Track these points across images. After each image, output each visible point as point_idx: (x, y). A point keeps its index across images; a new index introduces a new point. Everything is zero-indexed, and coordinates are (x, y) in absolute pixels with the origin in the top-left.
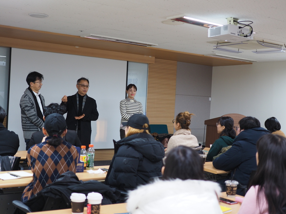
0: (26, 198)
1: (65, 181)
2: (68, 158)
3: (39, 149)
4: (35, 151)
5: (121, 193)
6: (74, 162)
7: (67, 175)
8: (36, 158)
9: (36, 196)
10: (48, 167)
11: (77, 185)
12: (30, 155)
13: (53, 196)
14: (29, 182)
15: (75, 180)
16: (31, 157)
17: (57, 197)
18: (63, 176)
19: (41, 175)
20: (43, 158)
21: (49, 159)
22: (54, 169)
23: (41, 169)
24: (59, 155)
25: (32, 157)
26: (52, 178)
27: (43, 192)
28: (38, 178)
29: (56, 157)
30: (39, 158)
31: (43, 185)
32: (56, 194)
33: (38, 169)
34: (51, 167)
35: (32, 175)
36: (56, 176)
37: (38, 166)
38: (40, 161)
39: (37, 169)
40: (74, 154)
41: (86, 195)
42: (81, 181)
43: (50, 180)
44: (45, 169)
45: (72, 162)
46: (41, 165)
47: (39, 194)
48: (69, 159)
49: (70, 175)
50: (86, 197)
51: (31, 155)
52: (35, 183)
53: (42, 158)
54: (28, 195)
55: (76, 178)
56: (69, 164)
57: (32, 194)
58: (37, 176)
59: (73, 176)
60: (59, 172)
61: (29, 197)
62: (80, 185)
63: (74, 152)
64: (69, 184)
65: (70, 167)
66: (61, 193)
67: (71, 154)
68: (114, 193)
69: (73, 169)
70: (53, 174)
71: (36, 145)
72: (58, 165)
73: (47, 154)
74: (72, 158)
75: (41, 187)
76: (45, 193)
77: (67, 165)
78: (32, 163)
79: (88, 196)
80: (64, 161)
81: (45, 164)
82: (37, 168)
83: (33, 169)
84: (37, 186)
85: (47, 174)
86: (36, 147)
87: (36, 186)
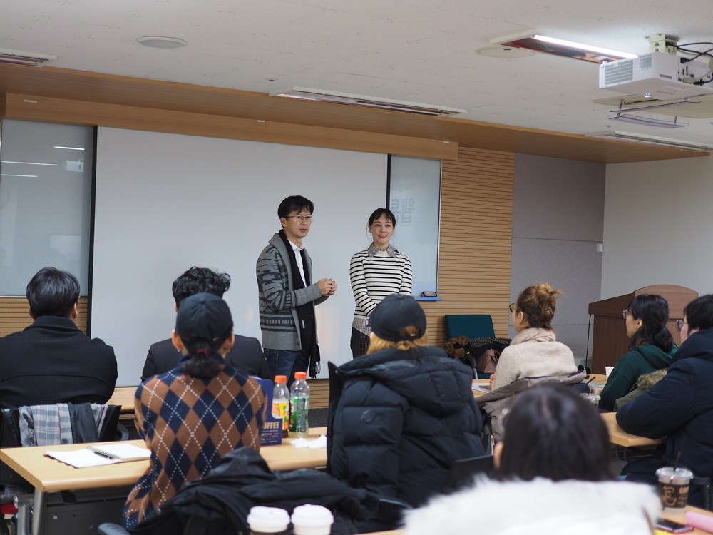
0: (134, 515)
1: (234, 473)
2: (239, 411)
3: (165, 388)
4: (153, 393)
6: (254, 420)
7: (239, 457)
8: (158, 412)
9: (159, 514)
10: (189, 434)
11: (268, 483)
12: (140, 402)
13: (203, 513)
14: (141, 474)
15: (259, 471)
16: (144, 409)
17: (214, 515)
18: (227, 460)
19: (169, 456)
20: (174, 412)
21: (191, 413)
22: (205, 439)
23: (171, 441)
24: (217, 402)
25: (147, 408)
26: (200, 464)
27: (176, 502)
28: (163, 464)
29: (209, 409)
30: (165, 411)
31: (177, 482)
32: (210, 509)
33: (163, 440)
34: (196, 434)
36: (208, 458)
37: (163, 433)
38: (167, 421)
39: (161, 441)
40: (255, 398)
41: (290, 513)
42: (275, 471)
43: (193, 469)
44: (179, 440)
45: (249, 421)
46: (171, 431)
48: (242, 413)
49: (246, 458)
50: (288, 517)
51: (145, 403)
52: (157, 477)
53: (172, 411)
54: (137, 507)
55: (263, 464)
56: (241, 427)
57: (150, 506)
58: (161, 460)
59: (254, 459)
60: (217, 448)
61: (140, 513)
62: (273, 483)
63: (254, 392)
64: (244, 480)
65: (245, 433)
66: (223, 505)
67: (248, 400)
68: (363, 502)
69: (254, 439)
70: (201, 453)
71: (156, 376)
72: (214, 429)
73: (185, 401)
74: (249, 410)
75: (173, 488)
76: (182, 505)
77: (236, 430)
78: (146, 425)
79: (293, 516)
80: (230, 418)
81: (182, 427)
82: (161, 438)
84: (162, 485)
85: (185, 454)
86: (155, 383)
87: (158, 484)
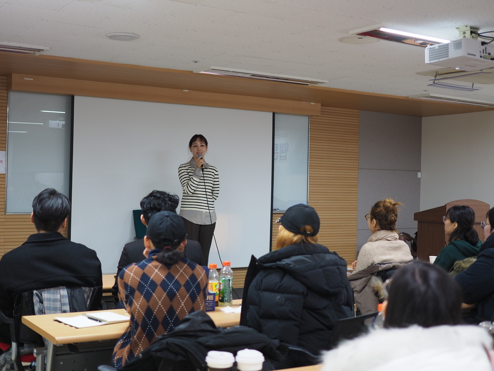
0: (120, 360)
1: (192, 329)
2: (192, 287)
3: (141, 272)
4: (132, 274)
5: (290, 348)
6: (202, 293)
7: (196, 318)
8: (136, 288)
9: (141, 358)
10: (157, 303)
11: (214, 336)
12: (123, 281)
13: (172, 356)
14: (122, 332)
15: (209, 328)
16: (126, 286)
17: (180, 358)
18: (187, 320)
19: (144, 318)
20: (147, 287)
21: (159, 288)
22: (169, 306)
23: (146, 307)
24: (177, 281)
25: (128, 285)
26: (165, 323)
27: (153, 349)
28: (140, 323)
29: (171, 286)
30: (140, 287)
31: (150, 336)
32: (176, 354)
33: (140, 307)
34: (162, 303)
35: (128, 317)
36: (171, 319)
37: (139, 302)
38: (142, 294)
39: (138, 308)
40: (202, 279)
41: (235, 355)
42: (219, 327)
43: (160, 327)
44: (151, 307)
45: (198, 294)
46: (145, 300)
47: (146, 353)
48: (193, 288)
49: (200, 318)
50: (233, 358)
51: (126, 282)
52: (135, 334)
53: (145, 287)
55: (211, 322)
56: (193, 298)
57: (131, 353)
58: (138, 321)
59: (206, 319)
60: (177, 313)
61: (124, 357)
62: (219, 335)
63: (201, 275)
64: (199, 334)
65: (196, 302)
66: (185, 351)
67: (197, 280)
68: (278, 348)
69: (202, 307)
70: (166, 316)
71: (134, 264)
72: (175, 299)
73: (154, 280)
74: (198, 286)
75: (147, 340)
76: (157, 351)
77: (190, 300)
78: (127, 297)
79: (237, 357)
80: (186, 292)
81: (152, 298)
82: (138, 306)
83: (129, 308)
84: (139, 338)
85: (155, 317)
86: (134, 268)
87: (136, 337)
